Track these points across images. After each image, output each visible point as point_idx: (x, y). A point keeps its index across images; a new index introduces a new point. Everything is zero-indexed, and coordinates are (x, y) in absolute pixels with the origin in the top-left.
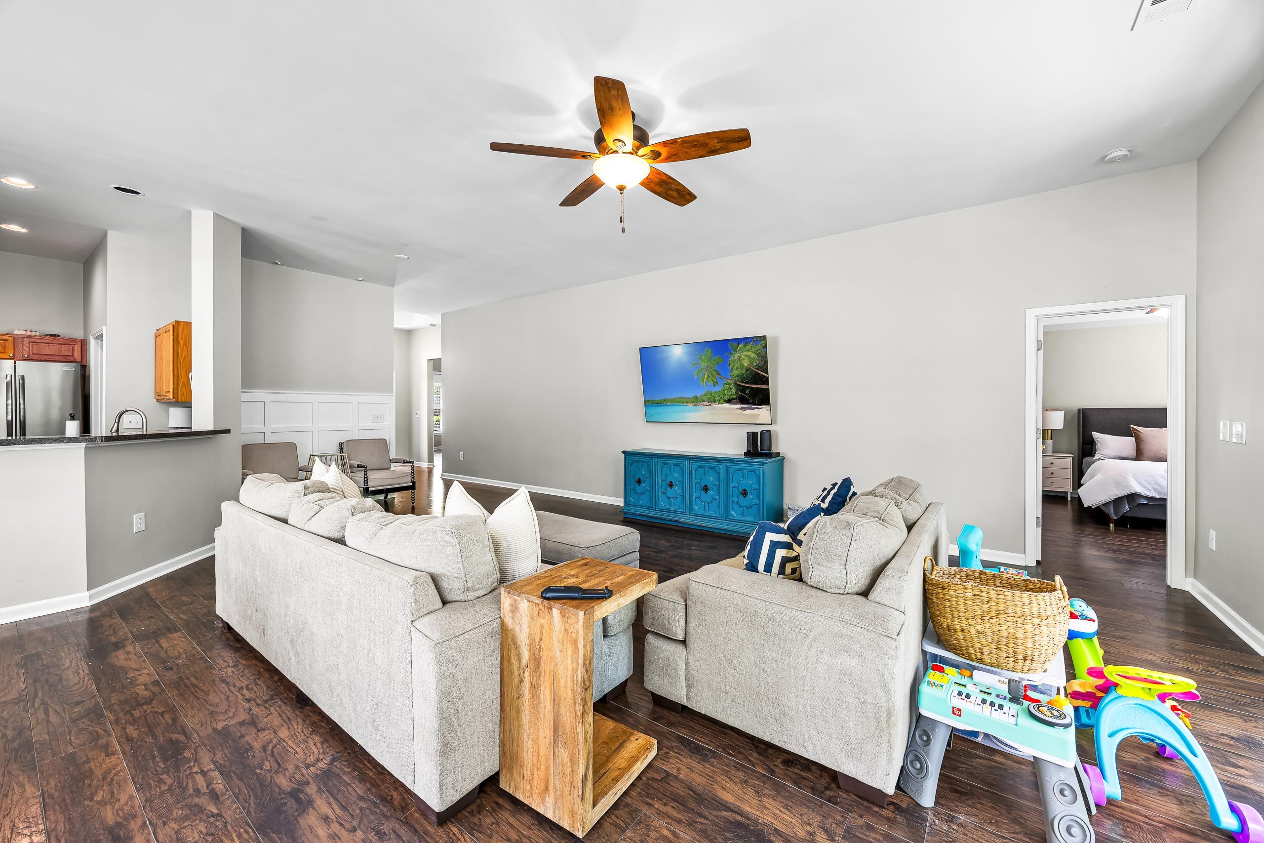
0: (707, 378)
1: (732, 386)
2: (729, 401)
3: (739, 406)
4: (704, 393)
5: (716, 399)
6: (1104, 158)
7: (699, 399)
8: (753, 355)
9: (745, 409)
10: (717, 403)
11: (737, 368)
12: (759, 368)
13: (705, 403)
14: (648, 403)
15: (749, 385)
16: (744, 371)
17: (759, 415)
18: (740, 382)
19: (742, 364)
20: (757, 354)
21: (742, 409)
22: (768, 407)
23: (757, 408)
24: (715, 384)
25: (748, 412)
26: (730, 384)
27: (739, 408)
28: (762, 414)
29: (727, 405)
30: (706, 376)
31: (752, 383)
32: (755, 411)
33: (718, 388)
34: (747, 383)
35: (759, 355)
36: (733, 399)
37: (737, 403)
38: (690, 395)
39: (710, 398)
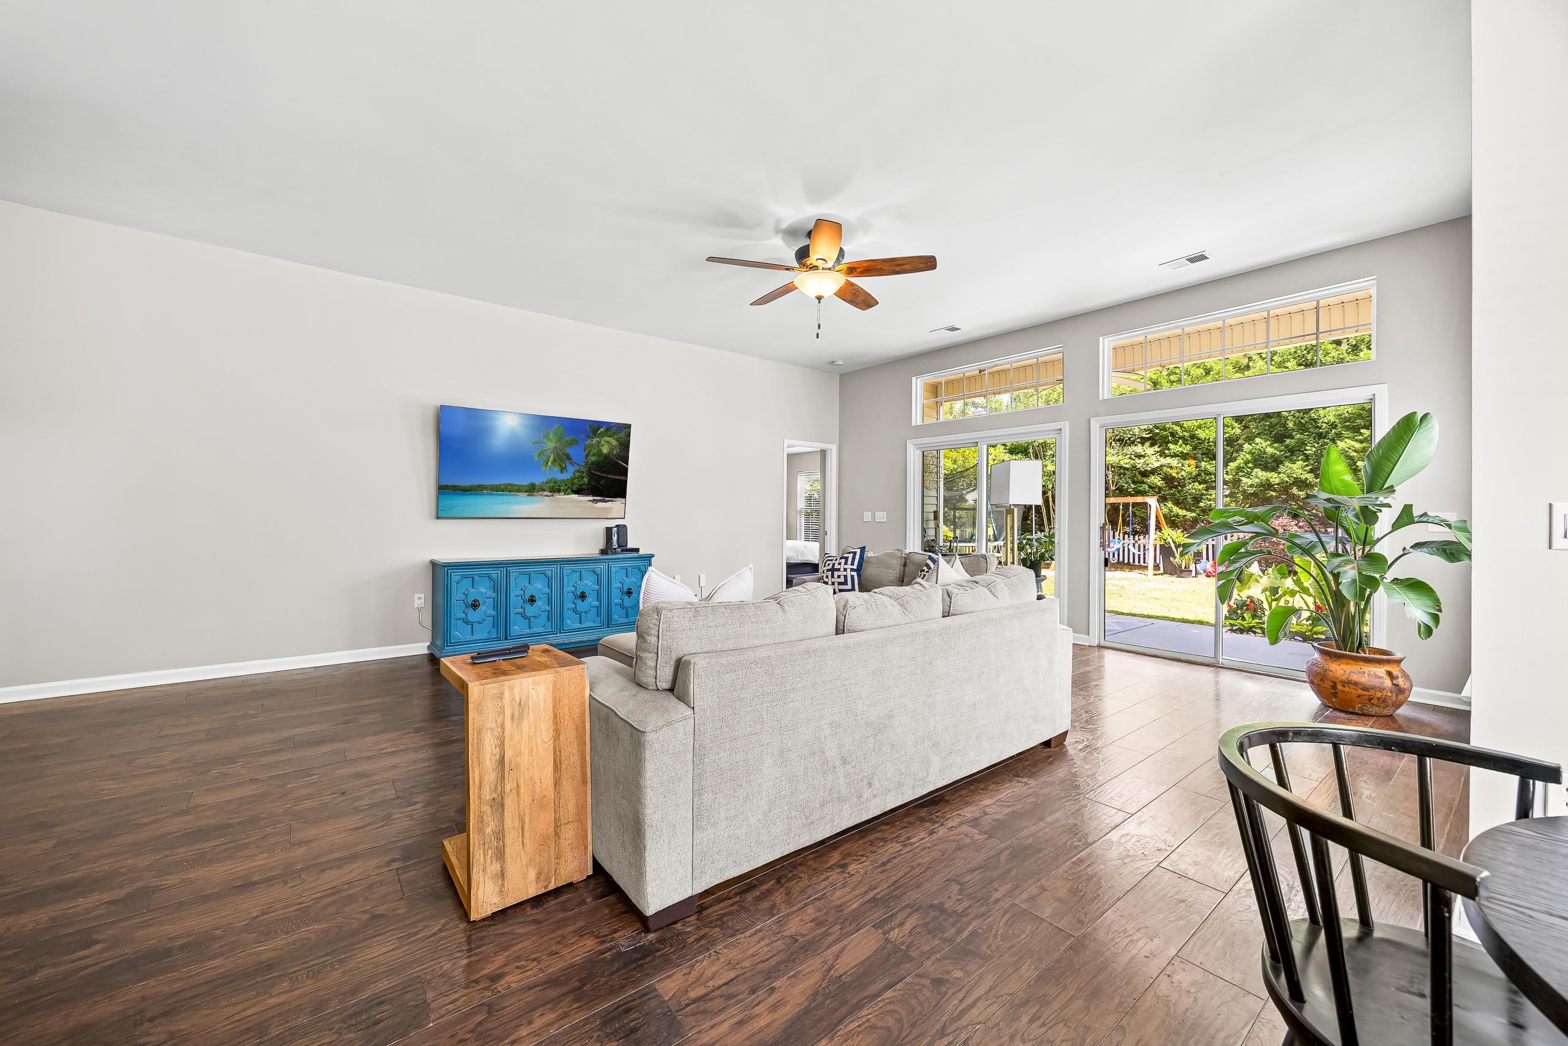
0: (552, 462)
1: (584, 475)
2: (578, 492)
3: (591, 498)
4: (545, 480)
5: (562, 488)
6: (833, 362)
7: (537, 488)
8: (614, 443)
9: (598, 501)
10: (562, 493)
11: (594, 455)
12: (619, 457)
13: (545, 493)
14: (443, 490)
15: (605, 475)
16: (602, 458)
17: (612, 508)
18: (594, 470)
19: (600, 451)
20: (618, 442)
21: (593, 501)
22: (623, 500)
23: (612, 501)
24: (563, 470)
25: (600, 505)
26: (583, 472)
27: (590, 501)
28: (614, 506)
29: (575, 497)
30: (551, 459)
31: (609, 473)
32: (609, 504)
33: (566, 476)
34: (603, 472)
35: (621, 444)
36: (584, 489)
37: (588, 494)
38: (525, 482)
39: (553, 487)
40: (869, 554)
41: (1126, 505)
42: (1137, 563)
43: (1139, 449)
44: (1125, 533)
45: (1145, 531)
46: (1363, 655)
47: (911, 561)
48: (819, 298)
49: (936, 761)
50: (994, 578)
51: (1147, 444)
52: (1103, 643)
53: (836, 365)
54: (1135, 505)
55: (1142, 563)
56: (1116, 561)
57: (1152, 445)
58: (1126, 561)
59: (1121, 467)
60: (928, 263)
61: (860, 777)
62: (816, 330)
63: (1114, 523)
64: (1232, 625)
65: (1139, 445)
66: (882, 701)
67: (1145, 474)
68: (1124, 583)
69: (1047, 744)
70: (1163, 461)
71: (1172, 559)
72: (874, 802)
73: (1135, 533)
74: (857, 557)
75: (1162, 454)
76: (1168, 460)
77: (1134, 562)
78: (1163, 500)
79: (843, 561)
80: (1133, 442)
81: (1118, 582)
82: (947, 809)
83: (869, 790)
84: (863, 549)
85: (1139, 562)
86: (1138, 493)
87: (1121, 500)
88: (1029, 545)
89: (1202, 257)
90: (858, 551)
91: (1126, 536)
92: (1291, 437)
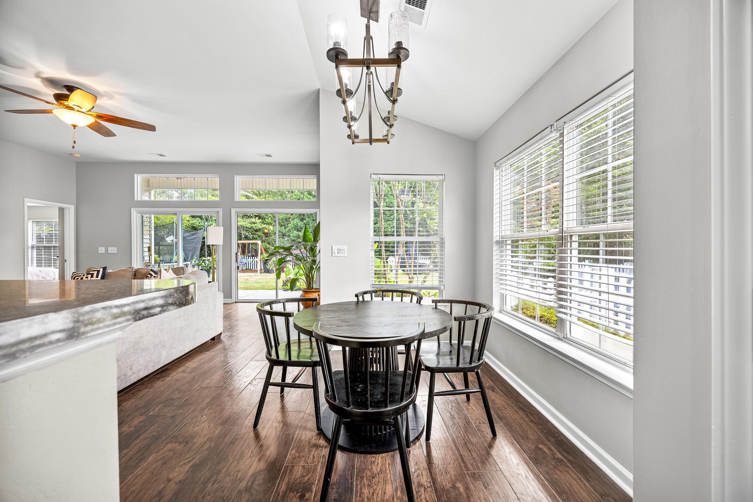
40: (110, 271)
41: (249, 244)
42: (254, 269)
43: (253, 220)
44: (248, 256)
45: (256, 256)
46: (313, 290)
47: (139, 273)
48: (75, 126)
49: (164, 353)
50: (190, 276)
51: (257, 218)
52: (237, 301)
53: (74, 156)
54: (252, 244)
55: (256, 269)
56: (245, 268)
57: (259, 219)
58: (249, 268)
59: (246, 227)
60: (152, 128)
61: (126, 366)
62: (72, 144)
63: (243, 252)
64: (284, 288)
65: (254, 218)
66: (137, 331)
67: (257, 231)
68: (248, 277)
69: (213, 339)
70: (263, 226)
71: (267, 266)
72: (133, 376)
73: (253, 256)
74: (101, 273)
75: (263, 223)
76: (265, 226)
77: (253, 268)
78: (263, 242)
79: (90, 276)
80: (251, 217)
81: (246, 278)
82: (170, 371)
83: (131, 372)
84: (105, 269)
85: (255, 268)
86: (254, 239)
87: (247, 242)
88: (204, 262)
89: (270, 156)
90: (101, 270)
91: (249, 257)
92: (305, 220)
